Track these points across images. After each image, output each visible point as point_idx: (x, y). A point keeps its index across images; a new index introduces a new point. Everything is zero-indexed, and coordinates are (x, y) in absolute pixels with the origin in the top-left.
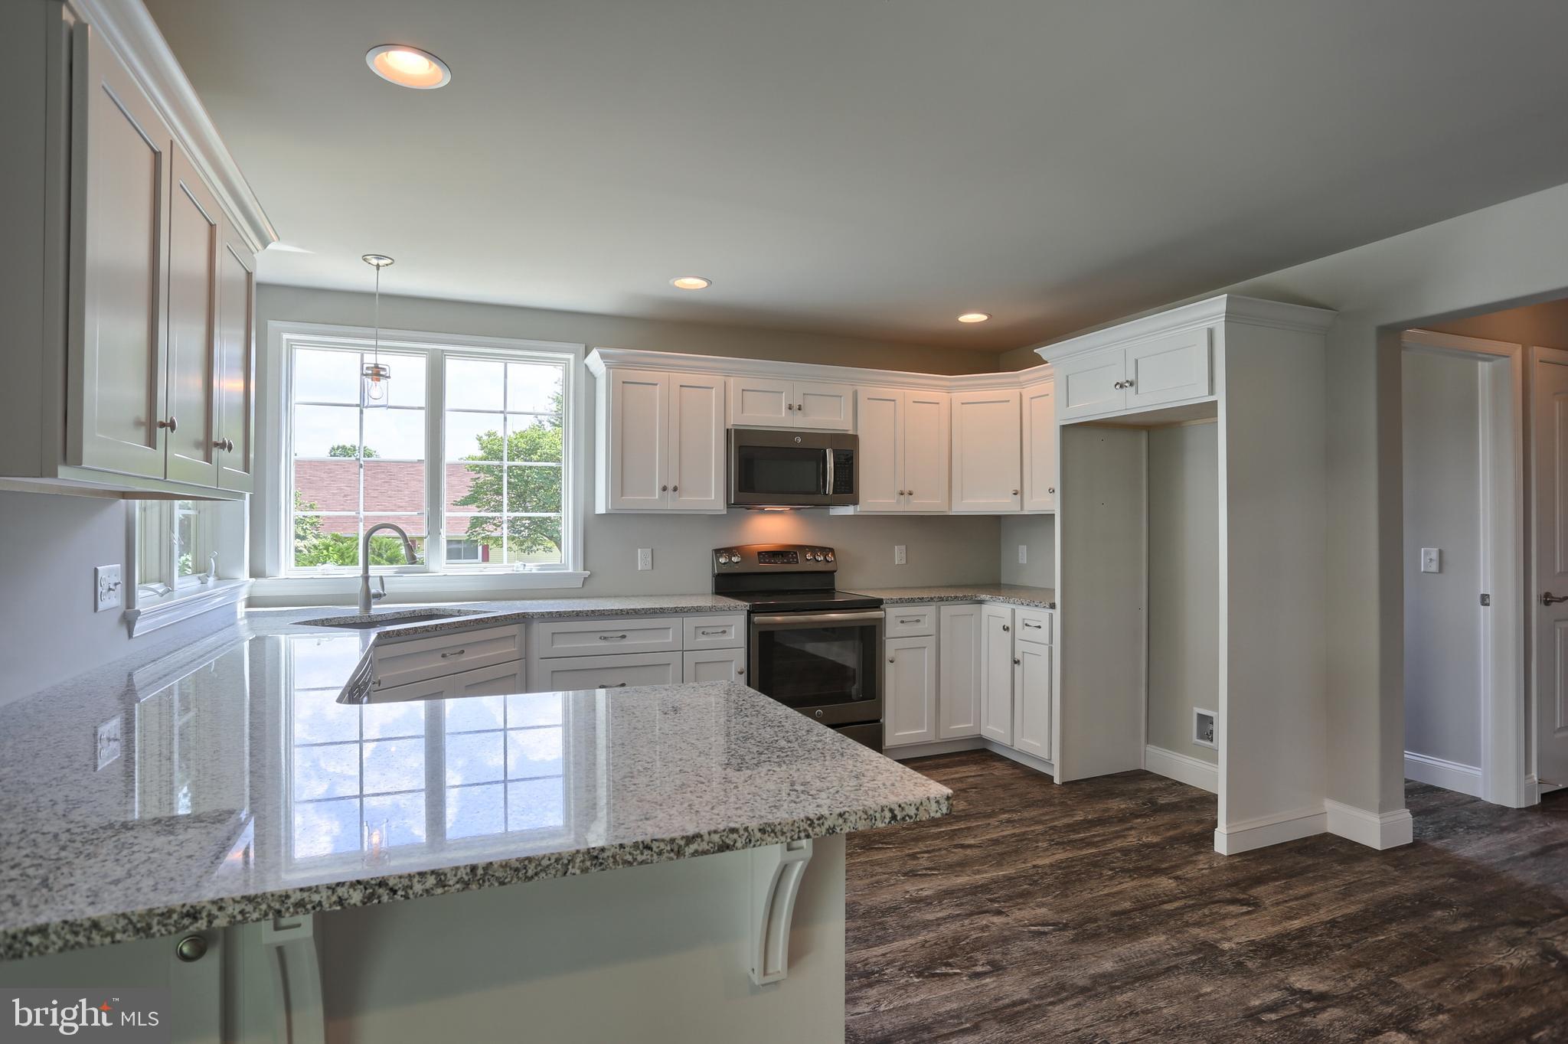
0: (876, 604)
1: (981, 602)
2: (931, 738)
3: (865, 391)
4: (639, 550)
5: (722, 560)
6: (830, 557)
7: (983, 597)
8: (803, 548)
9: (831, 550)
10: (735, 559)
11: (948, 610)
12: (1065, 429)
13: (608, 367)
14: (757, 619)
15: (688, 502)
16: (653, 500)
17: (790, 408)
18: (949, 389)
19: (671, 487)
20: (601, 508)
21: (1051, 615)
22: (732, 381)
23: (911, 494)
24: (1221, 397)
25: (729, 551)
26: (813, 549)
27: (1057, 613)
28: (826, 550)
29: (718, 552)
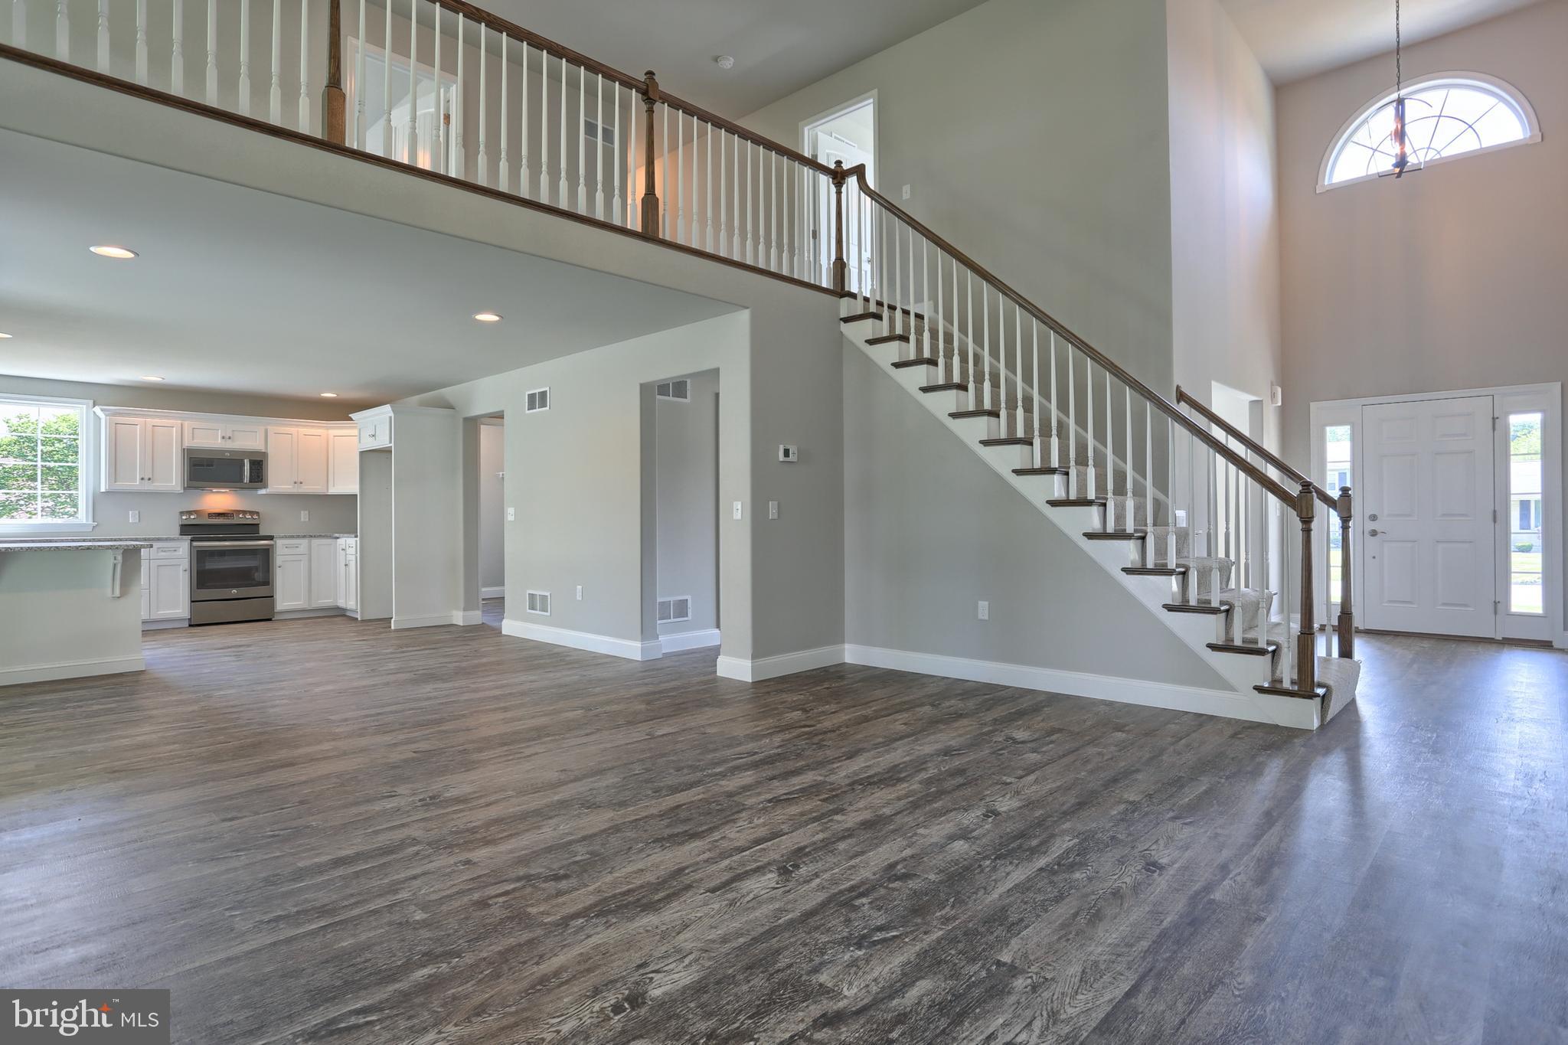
0: (271, 538)
1: (338, 538)
2: (306, 606)
3: (272, 429)
4: (130, 512)
5: (184, 517)
6: (255, 517)
7: (337, 535)
8: (239, 512)
9: (257, 513)
10: (192, 517)
11: (315, 542)
12: (362, 453)
13: (106, 416)
14: (195, 544)
15: (158, 486)
16: (136, 484)
17: (223, 438)
18: (328, 428)
19: (146, 477)
20: (103, 490)
21: (356, 541)
22: (186, 424)
23: (301, 483)
24: (392, 445)
25: (190, 513)
26: (244, 512)
27: (358, 539)
28: (251, 513)
29: (182, 513)
